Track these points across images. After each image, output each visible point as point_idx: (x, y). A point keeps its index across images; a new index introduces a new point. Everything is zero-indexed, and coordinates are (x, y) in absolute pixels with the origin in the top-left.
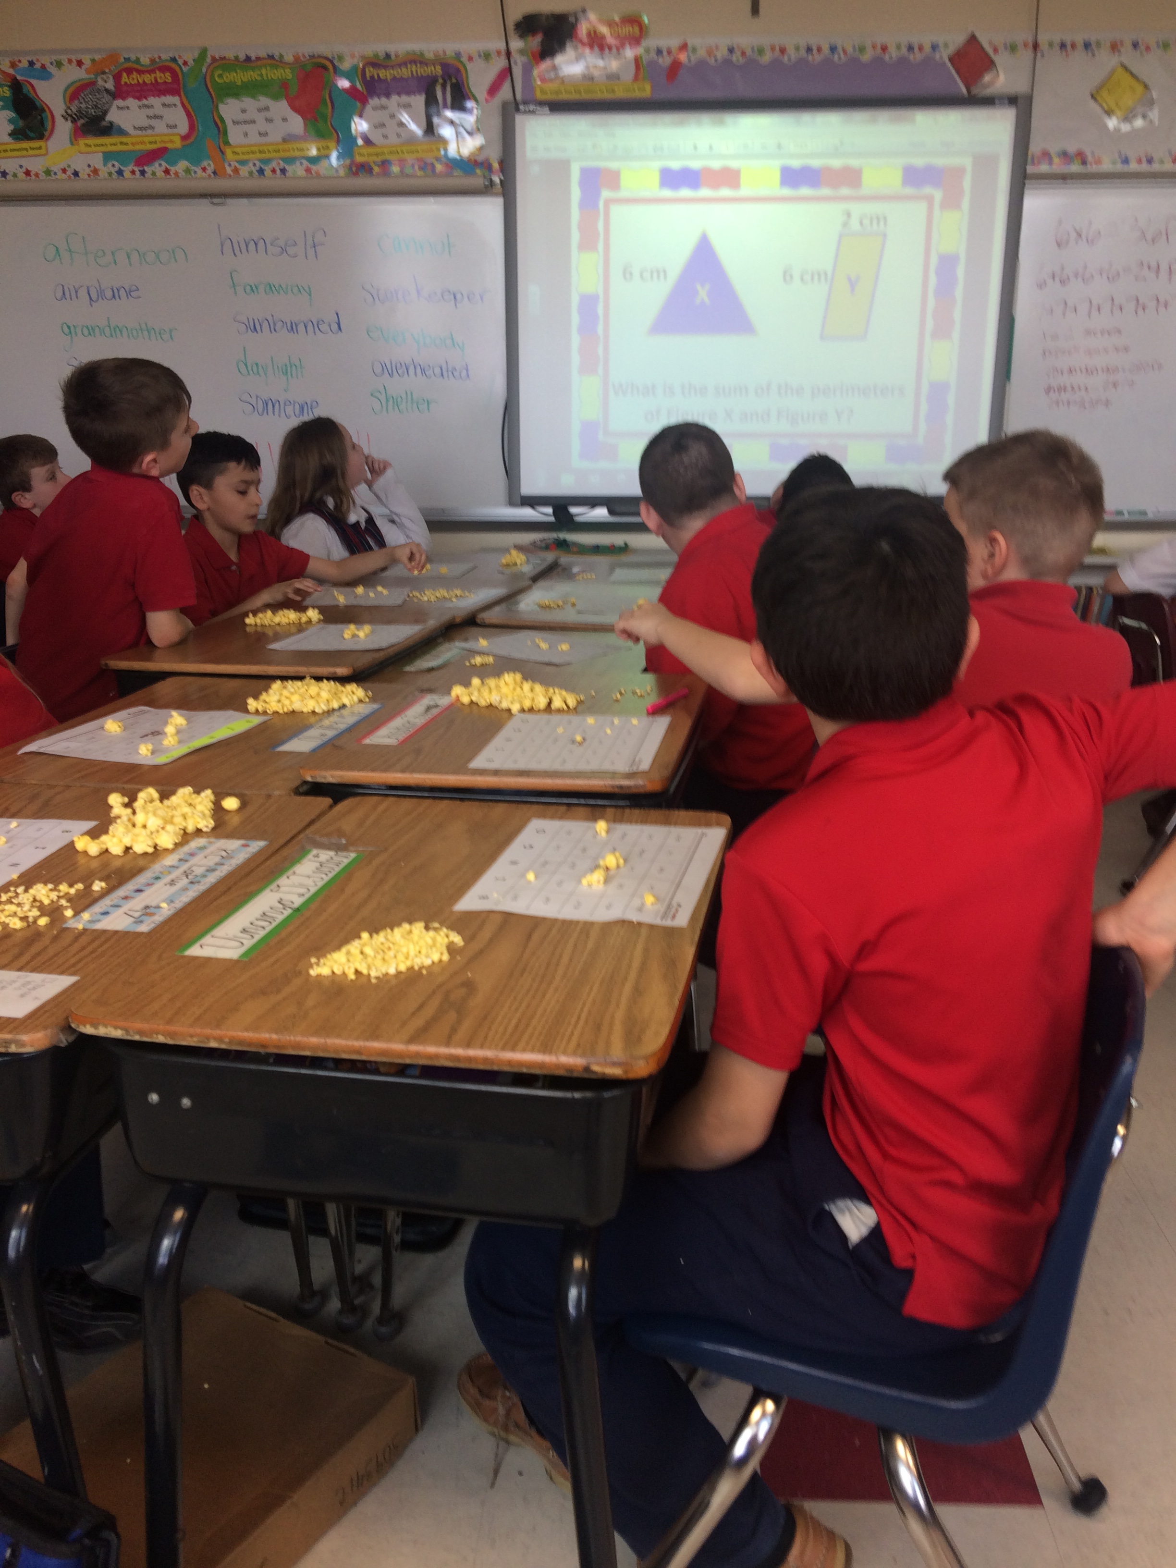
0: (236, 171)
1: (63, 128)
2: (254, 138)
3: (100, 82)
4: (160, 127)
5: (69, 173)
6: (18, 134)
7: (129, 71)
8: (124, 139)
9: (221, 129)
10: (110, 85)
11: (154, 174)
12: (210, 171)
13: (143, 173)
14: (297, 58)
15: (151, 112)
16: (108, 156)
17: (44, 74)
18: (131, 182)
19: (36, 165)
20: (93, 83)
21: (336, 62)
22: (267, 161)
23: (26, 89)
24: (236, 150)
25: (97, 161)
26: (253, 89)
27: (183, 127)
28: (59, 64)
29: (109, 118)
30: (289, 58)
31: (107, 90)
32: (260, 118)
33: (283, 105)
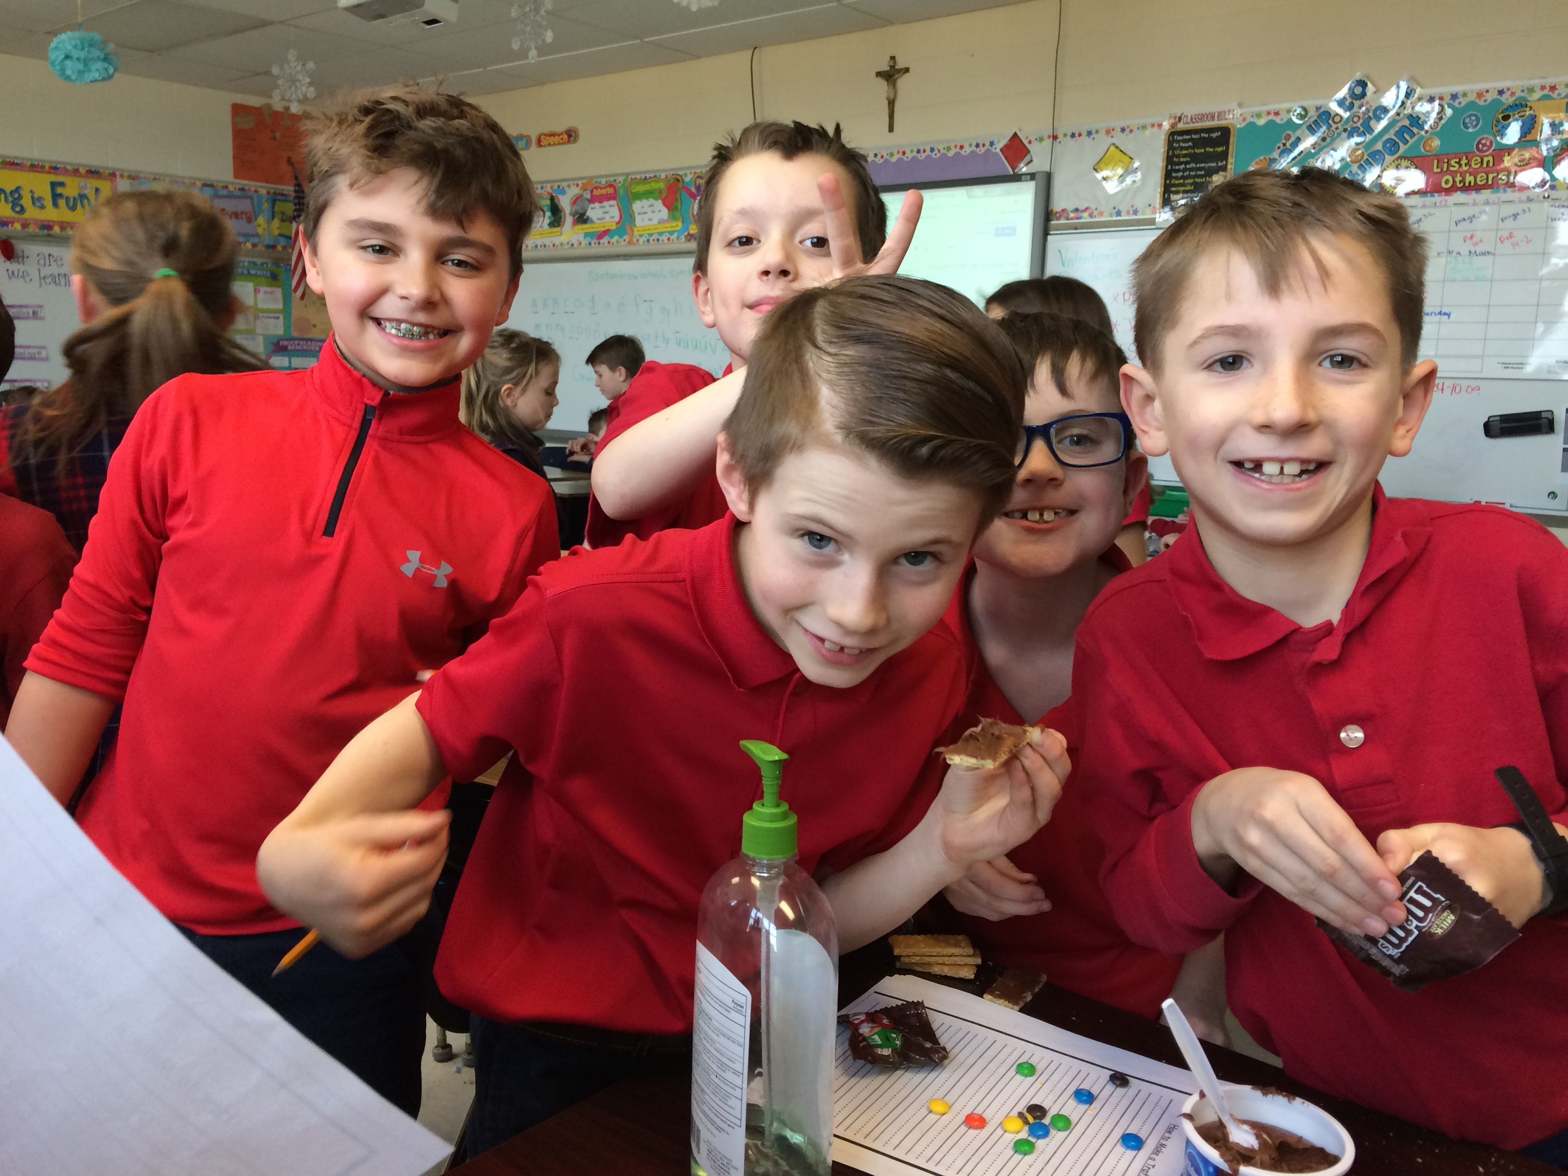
0: (638, 240)
1: (569, 220)
2: (646, 223)
3: (585, 195)
4: (607, 218)
5: (570, 244)
6: (552, 225)
7: (597, 188)
8: (594, 226)
9: (632, 218)
10: (589, 196)
11: (604, 244)
12: (627, 241)
13: (599, 243)
14: (666, 177)
15: (604, 210)
16: (586, 235)
17: (563, 192)
18: (596, 250)
19: (557, 240)
20: (581, 196)
21: (683, 177)
22: (651, 235)
23: (556, 201)
24: (639, 229)
25: (581, 237)
26: (647, 194)
27: (617, 218)
28: (569, 186)
29: (587, 214)
30: (663, 176)
31: (588, 199)
32: (649, 210)
33: (660, 202)
